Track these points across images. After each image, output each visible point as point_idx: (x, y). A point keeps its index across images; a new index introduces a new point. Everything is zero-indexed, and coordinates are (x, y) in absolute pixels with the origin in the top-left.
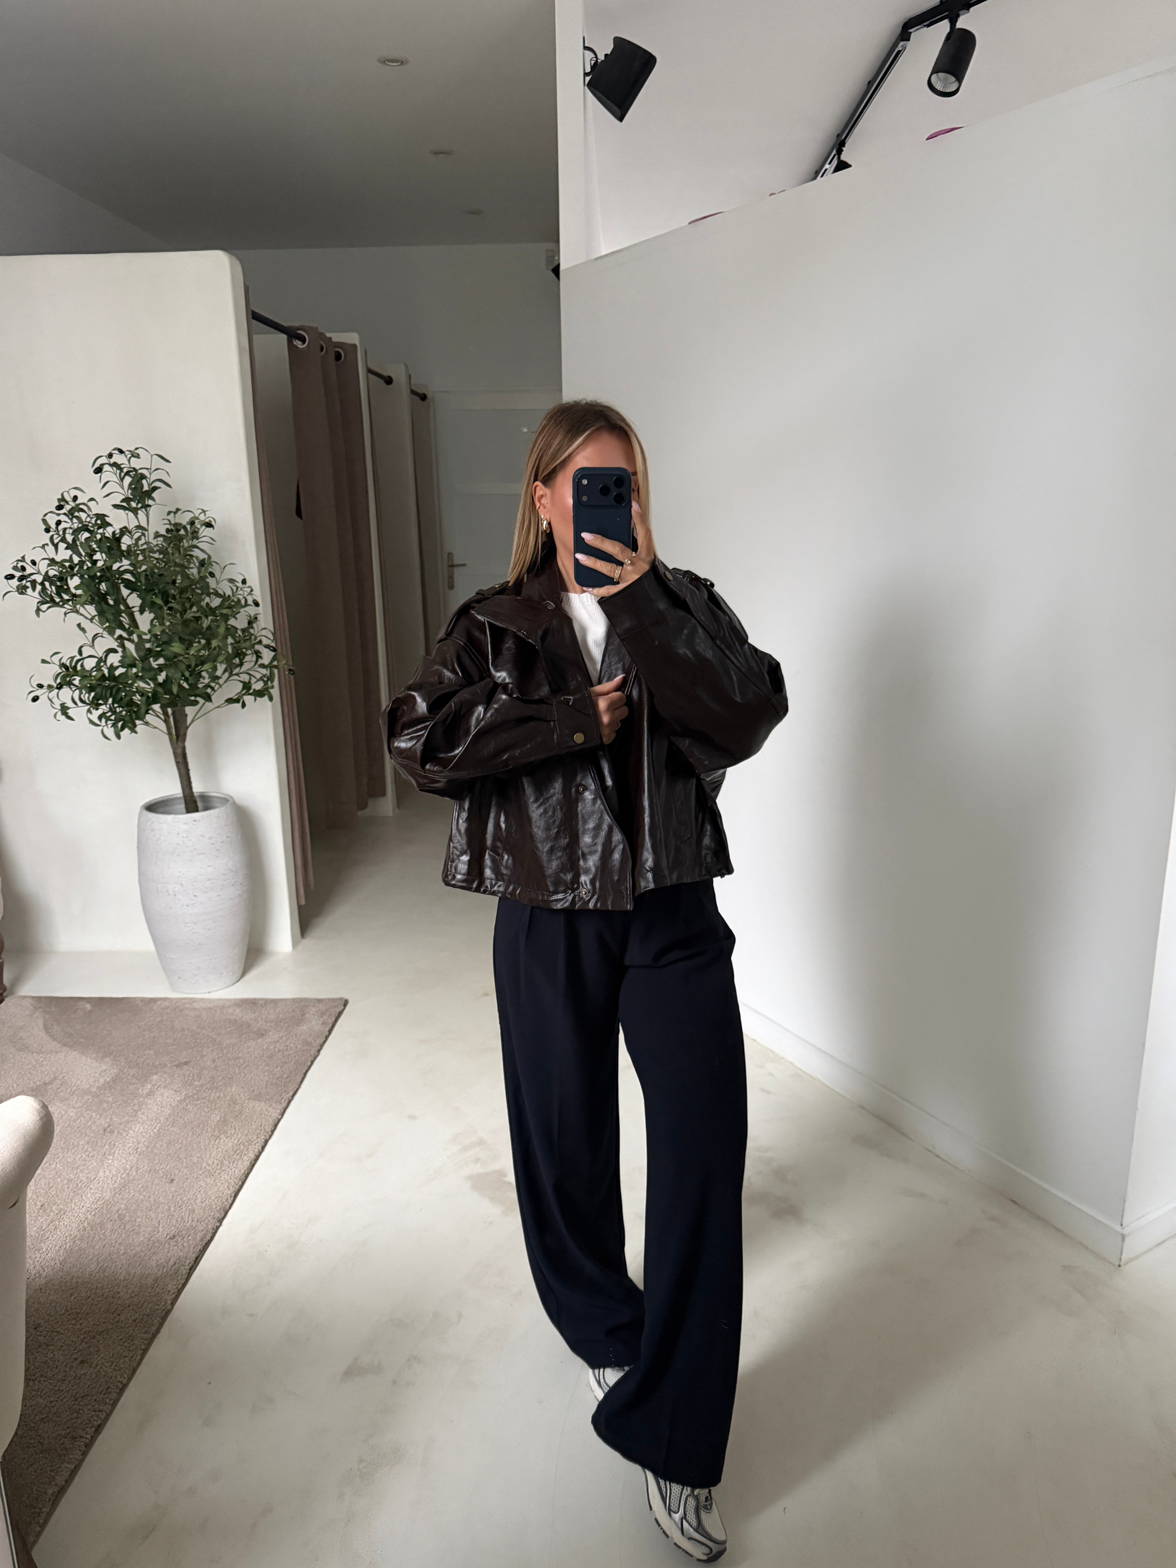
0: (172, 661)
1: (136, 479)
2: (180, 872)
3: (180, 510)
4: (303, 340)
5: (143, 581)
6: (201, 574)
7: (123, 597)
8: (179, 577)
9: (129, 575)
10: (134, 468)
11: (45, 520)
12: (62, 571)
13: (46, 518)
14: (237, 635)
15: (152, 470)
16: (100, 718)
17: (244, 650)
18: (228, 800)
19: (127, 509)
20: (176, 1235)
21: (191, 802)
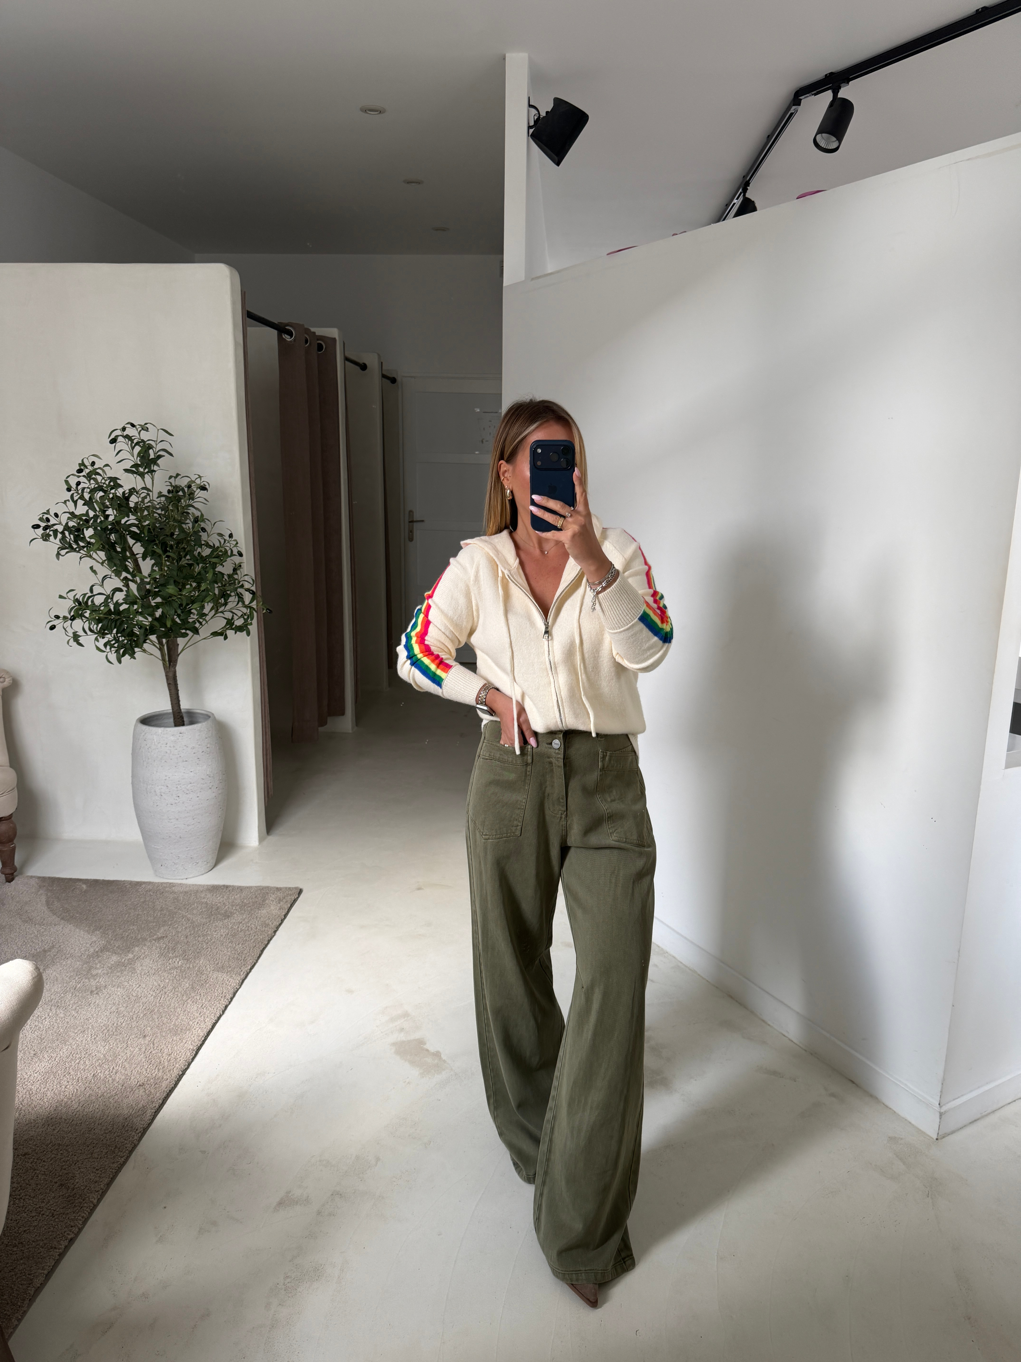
0: (167, 601)
1: (144, 450)
2: (166, 776)
3: (180, 475)
4: (290, 334)
5: (146, 533)
6: (195, 530)
7: (129, 545)
8: (177, 530)
9: (135, 528)
10: (142, 440)
12: (79, 522)
13: (67, 479)
14: (224, 579)
15: (158, 442)
16: (105, 645)
17: (228, 592)
18: (210, 717)
19: (136, 473)
20: (145, 1083)
21: (179, 717)
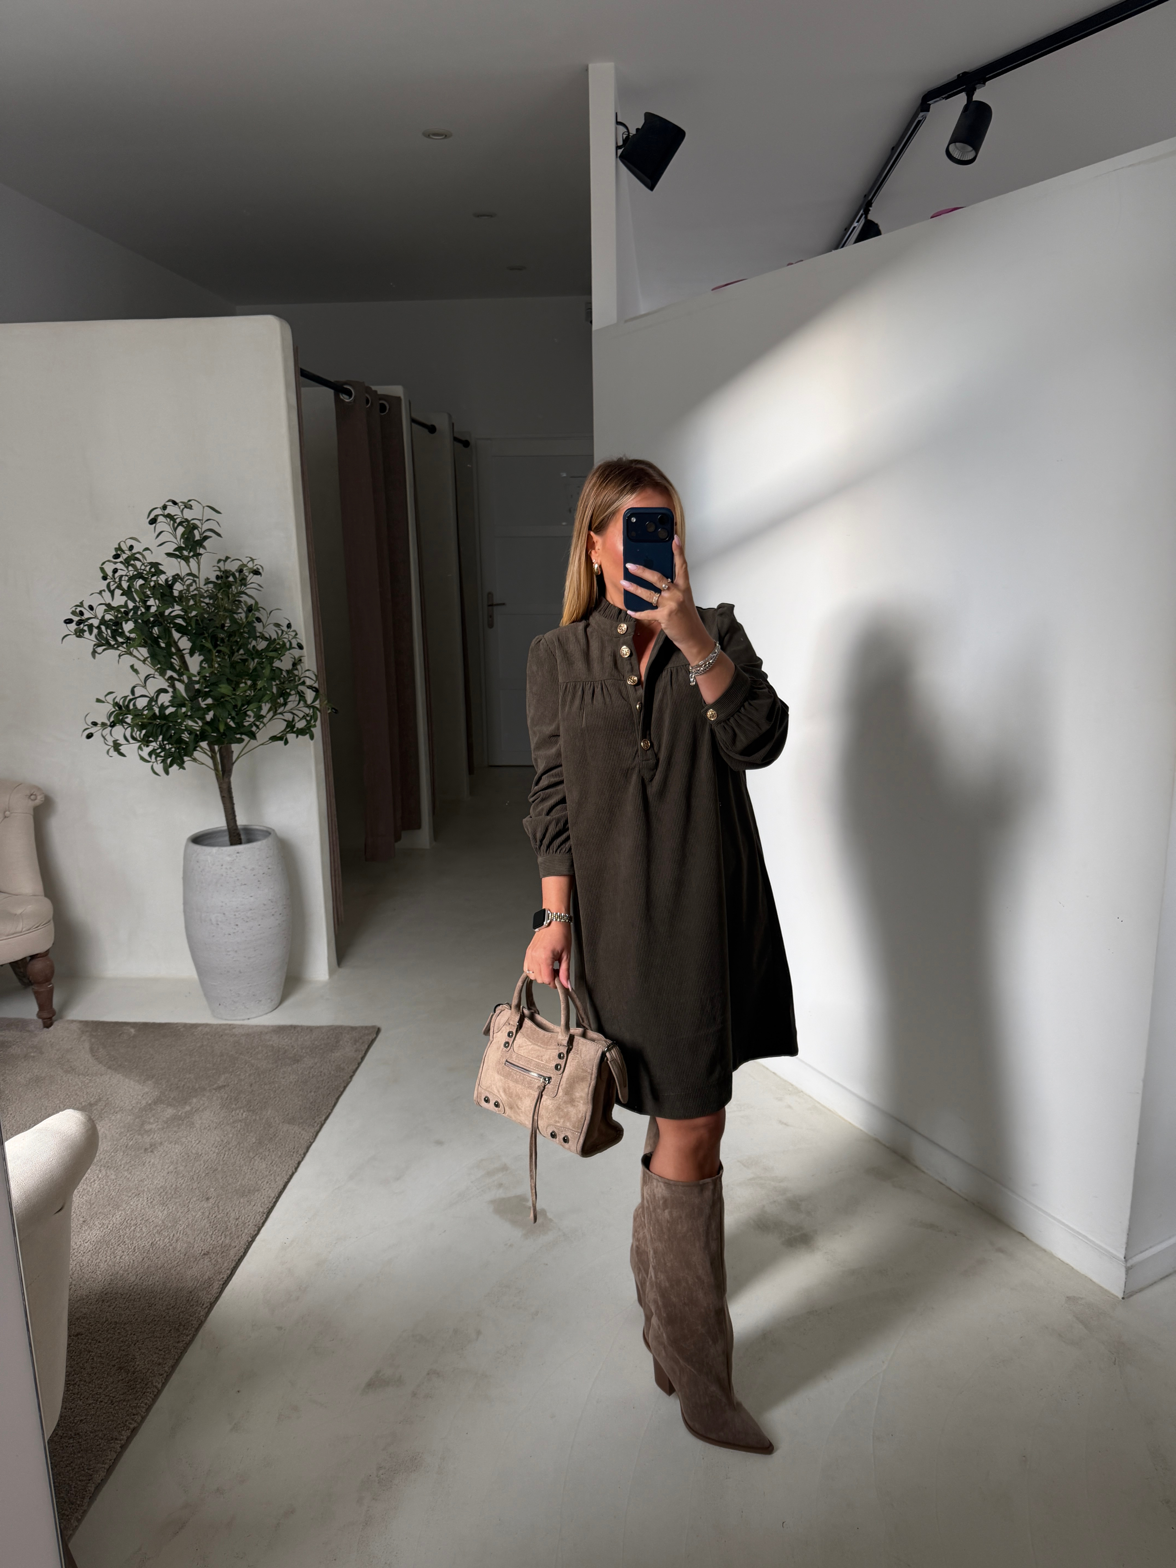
0: (220, 702)
1: (188, 529)
2: (222, 902)
3: (230, 558)
4: (349, 394)
5: (194, 626)
6: (249, 619)
7: (174, 640)
8: (228, 621)
9: (181, 620)
10: (186, 519)
11: (103, 568)
12: (117, 615)
13: (103, 566)
14: (282, 676)
15: (204, 521)
16: (150, 754)
17: (288, 691)
18: (270, 834)
19: (180, 557)
20: (210, 1251)
21: (235, 834)
